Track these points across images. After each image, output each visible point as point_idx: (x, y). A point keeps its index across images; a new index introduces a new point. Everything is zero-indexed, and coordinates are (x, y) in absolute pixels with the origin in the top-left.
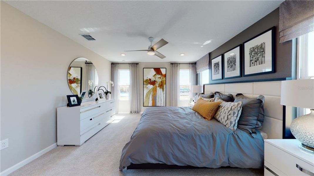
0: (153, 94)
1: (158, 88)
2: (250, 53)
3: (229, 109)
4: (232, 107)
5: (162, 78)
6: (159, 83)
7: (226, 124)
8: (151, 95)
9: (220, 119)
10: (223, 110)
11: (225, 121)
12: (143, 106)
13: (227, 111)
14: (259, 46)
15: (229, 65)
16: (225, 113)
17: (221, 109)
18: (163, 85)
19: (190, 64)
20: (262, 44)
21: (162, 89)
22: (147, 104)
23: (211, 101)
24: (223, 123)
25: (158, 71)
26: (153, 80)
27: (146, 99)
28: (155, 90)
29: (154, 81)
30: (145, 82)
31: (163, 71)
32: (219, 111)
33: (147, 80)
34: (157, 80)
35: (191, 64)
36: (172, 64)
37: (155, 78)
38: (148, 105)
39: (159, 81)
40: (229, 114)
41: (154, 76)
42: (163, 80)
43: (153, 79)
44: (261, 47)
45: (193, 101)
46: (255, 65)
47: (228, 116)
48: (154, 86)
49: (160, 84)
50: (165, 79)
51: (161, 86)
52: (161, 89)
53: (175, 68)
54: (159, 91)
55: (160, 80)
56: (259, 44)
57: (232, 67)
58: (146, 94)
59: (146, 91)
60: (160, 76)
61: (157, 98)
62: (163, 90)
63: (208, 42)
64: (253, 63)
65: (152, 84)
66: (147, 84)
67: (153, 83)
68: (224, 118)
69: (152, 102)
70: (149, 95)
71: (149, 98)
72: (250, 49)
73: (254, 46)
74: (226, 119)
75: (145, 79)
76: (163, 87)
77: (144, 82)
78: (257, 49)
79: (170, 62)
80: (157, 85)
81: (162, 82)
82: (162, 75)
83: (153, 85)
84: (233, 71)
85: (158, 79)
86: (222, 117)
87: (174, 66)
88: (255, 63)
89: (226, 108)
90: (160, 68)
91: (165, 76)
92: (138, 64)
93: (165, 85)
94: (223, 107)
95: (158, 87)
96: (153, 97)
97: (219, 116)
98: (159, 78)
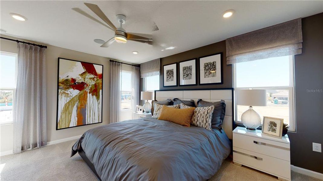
0: (79, 105)
1: (89, 96)
2: (204, 67)
3: (206, 113)
4: (207, 111)
5: (96, 79)
6: (90, 87)
7: (206, 127)
8: (75, 106)
9: (198, 123)
10: (199, 114)
11: (205, 124)
12: (57, 129)
13: (204, 115)
14: (212, 63)
15: (185, 74)
16: (203, 117)
17: (196, 114)
18: (98, 90)
19: (133, 65)
20: (214, 62)
21: (96, 96)
22: (67, 124)
23: (176, 107)
24: (202, 126)
25: (89, 67)
26: (80, 82)
27: (63, 116)
28: (82, 99)
29: (82, 83)
30: (62, 83)
31: (98, 69)
32: (195, 116)
33: (67, 80)
34: (87, 81)
35: (135, 66)
36: (113, 61)
37: (84, 79)
38: (69, 125)
39: (91, 84)
40: (206, 118)
41: (82, 75)
42: (97, 82)
43: (79, 80)
44: (213, 64)
45: (141, 110)
46: (208, 77)
47: (206, 119)
48: (82, 92)
49: (93, 90)
50: (101, 82)
51: (95, 91)
52: (94, 96)
53: (116, 68)
54: (91, 99)
55: (93, 83)
56: (212, 62)
57: (188, 76)
58: (63, 105)
59: (63, 101)
60: (92, 76)
61: (88, 112)
62: (98, 98)
63: (172, 48)
64: (207, 75)
65: (77, 89)
66: (68, 88)
67: (80, 86)
68: (203, 121)
69: (76, 118)
70: (70, 107)
71: (70, 113)
72: (205, 64)
73: (208, 62)
74: (205, 122)
75: (62, 77)
76: (98, 94)
77: (60, 84)
78: (210, 65)
79: (110, 58)
80: (87, 90)
81: (95, 85)
82: (96, 74)
83: (80, 90)
84: (189, 79)
85: (89, 80)
86: (201, 121)
87: (115, 65)
88: (208, 75)
89: (202, 113)
90: (92, 64)
91: (101, 76)
92: (46, 47)
93: (101, 91)
94: (198, 112)
95: (90, 93)
96: (79, 110)
97: (196, 120)
98: (91, 78)
